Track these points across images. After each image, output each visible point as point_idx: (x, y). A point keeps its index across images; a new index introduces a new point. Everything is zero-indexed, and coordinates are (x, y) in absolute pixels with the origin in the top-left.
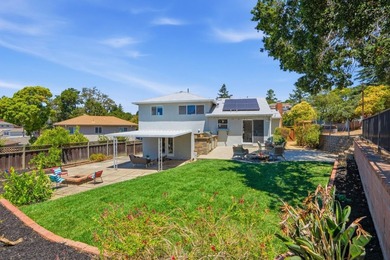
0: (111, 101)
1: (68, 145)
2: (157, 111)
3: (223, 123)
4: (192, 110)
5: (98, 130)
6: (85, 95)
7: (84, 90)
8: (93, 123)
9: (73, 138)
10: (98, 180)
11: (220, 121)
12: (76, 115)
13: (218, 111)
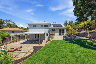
0: (15, 24)
1: (4, 37)
2: (34, 26)
3: (54, 30)
4: (45, 26)
5: (13, 32)
6: (6, 22)
7: (6, 20)
8: (11, 30)
9: (6, 35)
10: (21, 49)
11: (53, 29)
12: (3, 28)
13: (52, 26)
